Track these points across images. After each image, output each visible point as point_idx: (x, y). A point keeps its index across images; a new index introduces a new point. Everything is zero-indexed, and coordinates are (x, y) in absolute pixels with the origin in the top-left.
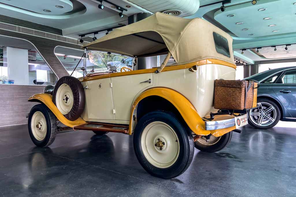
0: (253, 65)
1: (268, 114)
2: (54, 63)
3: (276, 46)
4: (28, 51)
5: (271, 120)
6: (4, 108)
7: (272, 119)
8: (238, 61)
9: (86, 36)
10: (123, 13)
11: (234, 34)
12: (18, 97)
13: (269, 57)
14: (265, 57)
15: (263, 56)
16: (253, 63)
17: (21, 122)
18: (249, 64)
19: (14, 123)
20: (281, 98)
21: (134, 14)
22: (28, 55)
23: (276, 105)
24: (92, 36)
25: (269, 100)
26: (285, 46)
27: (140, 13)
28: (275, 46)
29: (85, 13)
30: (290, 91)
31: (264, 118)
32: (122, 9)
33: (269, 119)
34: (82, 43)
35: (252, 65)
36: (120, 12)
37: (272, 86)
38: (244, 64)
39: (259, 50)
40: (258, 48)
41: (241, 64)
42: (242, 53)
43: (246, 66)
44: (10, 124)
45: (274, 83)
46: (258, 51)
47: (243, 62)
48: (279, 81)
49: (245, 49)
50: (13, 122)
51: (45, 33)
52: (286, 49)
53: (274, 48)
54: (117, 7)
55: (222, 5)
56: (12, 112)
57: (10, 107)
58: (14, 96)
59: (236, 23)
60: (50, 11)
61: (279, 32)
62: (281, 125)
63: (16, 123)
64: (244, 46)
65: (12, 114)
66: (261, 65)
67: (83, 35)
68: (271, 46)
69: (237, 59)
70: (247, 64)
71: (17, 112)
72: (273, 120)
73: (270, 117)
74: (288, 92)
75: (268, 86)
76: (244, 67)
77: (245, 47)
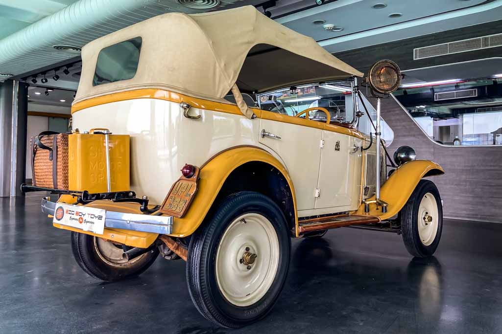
6: (456, 186)
12: (482, 168)
17: (488, 217)
19: (475, 216)
44: (467, 216)
50: (473, 215)
56: (471, 195)
57: (467, 187)
58: (475, 166)
63: (479, 216)
65: (470, 199)
71: (481, 197)
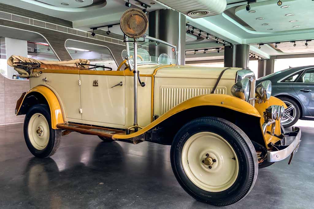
0: (269, 59)
1: (287, 113)
2: (64, 57)
3: (296, 42)
4: (28, 42)
5: (290, 119)
7: (291, 117)
8: (253, 55)
9: (98, 29)
10: (147, 10)
11: (252, 28)
13: (286, 51)
14: (282, 52)
15: (280, 50)
16: (269, 58)
18: (265, 58)
20: (301, 97)
21: (156, 10)
22: (28, 46)
23: (295, 104)
24: (106, 29)
25: (289, 99)
26: (305, 42)
27: (163, 9)
28: (294, 42)
29: (104, 7)
30: (311, 90)
31: (284, 117)
32: (146, 6)
33: (288, 117)
34: (94, 36)
35: (267, 60)
36: (144, 8)
37: (293, 84)
38: (259, 58)
39: (277, 44)
40: (277, 43)
41: (256, 58)
42: (260, 48)
43: (261, 61)
45: (294, 81)
46: (276, 46)
47: (258, 57)
48: (299, 80)
49: (262, 44)
51: (45, 23)
52: (306, 44)
53: (294, 43)
54: (142, 4)
55: (248, 5)
59: (257, 19)
60: (68, 5)
61: (300, 27)
62: (300, 123)
64: (262, 40)
66: (277, 59)
67: (95, 28)
68: (291, 41)
69: (252, 54)
70: (262, 58)
72: (293, 119)
73: (289, 116)
74: (308, 92)
75: (288, 84)
76: (258, 62)
77: (263, 42)
